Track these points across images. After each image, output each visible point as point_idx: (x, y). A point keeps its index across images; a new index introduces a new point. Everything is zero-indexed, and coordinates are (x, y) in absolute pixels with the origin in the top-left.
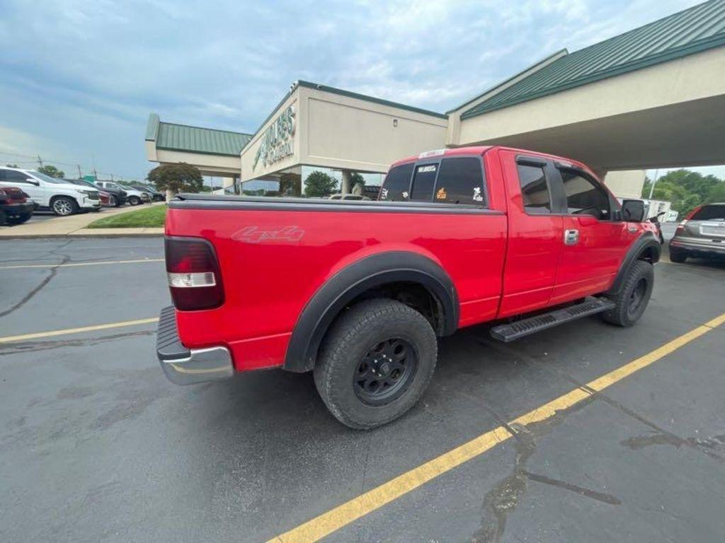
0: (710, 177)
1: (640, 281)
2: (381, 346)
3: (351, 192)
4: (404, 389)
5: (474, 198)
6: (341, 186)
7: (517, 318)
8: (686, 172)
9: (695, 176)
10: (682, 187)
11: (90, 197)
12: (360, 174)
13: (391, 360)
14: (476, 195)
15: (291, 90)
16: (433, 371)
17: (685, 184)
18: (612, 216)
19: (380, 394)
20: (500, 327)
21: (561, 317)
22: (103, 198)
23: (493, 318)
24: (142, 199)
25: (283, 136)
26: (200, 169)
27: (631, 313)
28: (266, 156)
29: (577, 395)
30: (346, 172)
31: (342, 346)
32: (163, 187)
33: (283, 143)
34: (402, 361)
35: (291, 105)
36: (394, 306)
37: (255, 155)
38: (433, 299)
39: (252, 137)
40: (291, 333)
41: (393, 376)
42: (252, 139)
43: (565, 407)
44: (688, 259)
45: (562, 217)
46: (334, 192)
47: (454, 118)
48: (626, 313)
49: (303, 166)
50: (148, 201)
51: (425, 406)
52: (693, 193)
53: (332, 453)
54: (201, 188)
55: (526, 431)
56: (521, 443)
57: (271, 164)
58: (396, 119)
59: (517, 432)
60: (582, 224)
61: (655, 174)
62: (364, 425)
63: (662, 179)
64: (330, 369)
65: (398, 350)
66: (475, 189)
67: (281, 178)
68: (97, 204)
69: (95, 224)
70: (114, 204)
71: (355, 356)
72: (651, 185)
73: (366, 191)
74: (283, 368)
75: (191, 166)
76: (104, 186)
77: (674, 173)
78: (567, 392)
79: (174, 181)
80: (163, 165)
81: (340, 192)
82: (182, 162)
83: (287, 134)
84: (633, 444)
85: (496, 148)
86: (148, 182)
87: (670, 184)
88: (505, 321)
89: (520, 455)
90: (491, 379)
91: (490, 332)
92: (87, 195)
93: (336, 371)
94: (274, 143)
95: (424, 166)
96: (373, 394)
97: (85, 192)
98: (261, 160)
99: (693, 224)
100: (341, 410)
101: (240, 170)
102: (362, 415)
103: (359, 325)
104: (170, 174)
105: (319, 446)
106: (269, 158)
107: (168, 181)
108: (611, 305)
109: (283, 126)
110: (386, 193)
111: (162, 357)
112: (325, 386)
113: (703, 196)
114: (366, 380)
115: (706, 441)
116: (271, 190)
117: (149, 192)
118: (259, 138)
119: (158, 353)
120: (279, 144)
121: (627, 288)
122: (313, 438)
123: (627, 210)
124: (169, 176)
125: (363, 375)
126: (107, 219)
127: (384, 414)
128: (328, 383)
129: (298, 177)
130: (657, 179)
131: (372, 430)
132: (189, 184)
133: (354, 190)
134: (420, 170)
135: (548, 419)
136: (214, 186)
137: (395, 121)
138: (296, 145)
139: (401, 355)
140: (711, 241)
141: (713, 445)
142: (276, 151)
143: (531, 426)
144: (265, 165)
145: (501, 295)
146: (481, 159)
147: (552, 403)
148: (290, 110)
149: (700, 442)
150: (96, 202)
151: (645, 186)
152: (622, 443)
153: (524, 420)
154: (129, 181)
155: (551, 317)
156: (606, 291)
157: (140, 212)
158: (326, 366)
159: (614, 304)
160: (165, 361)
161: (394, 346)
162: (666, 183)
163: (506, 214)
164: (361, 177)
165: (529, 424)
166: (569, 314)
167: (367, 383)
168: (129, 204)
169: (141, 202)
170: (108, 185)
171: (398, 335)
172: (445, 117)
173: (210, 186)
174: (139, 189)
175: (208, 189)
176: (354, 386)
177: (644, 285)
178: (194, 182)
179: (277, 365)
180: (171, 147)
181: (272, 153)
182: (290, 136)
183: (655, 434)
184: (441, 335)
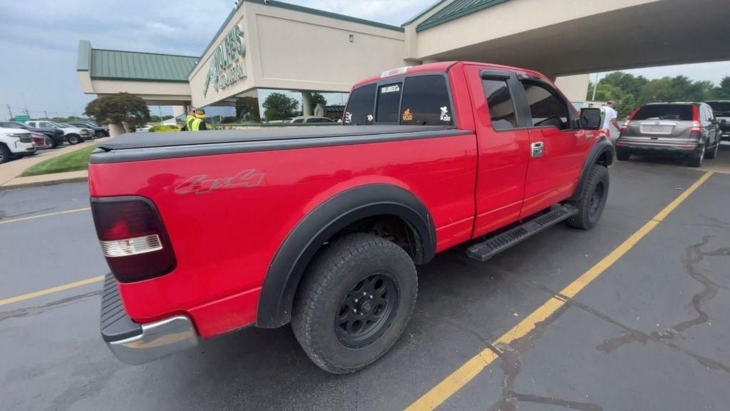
0: (640, 77)
1: (598, 185)
2: (360, 285)
3: (313, 114)
4: (387, 324)
5: (442, 119)
6: (302, 107)
7: (491, 235)
8: (621, 74)
9: (628, 77)
10: (618, 88)
11: (22, 141)
12: (321, 94)
13: (372, 297)
14: (443, 114)
15: (236, 6)
16: (415, 301)
17: (621, 85)
18: (571, 124)
19: (363, 333)
20: (475, 246)
21: (532, 229)
22: (37, 140)
23: (468, 238)
24: (81, 136)
25: (233, 57)
26: (144, 98)
27: (591, 216)
28: (217, 80)
29: (553, 305)
30: (306, 93)
31: (319, 292)
32: (104, 122)
33: (234, 65)
34: (383, 296)
35: (238, 23)
36: (371, 242)
37: (205, 80)
38: (408, 228)
39: (200, 59)
40: (260, 288)
41: (375, 311)
42: (199, 62)
43: (543, 319)
44: (632, 157)
45: (528, 130)
46: (296, 115)
47: (410, 30)
48: (587, 217)
49: (258, 90)
50: (89, 139)
51: (410, 337)
52: (628, 93)
53: (318, 405)
54: (148, 119)
55: (510, 349)
56: (507, 364)
57: (224, 88)
58: (351, 33)
59: (502, 352)
60: (545, 135)
61: (596, 78)
62: (350, 370)
63: (602, 82)
64: (308, 318)
65: (378, 285)
66: (442, 108)
67: (237, 103)
68: (32, 147)
69: (30, 171)
70: (51, 145)
71: (333, 301)
72: (593, 88)
73: (328, 111)
74: (256, 325)
75: (134, 95)
76: (38, 126)
77: (611, 75)
78: (542, 303)
79: (116, 114)
80: (101, 97)
81: (302, 114)
82: (123, 92)
83: (237, 54)
84: (607, 347)
85: (460, 63)
86: (86, 117)
87: (608, 85)
88: (480, 240)
89: (507, 376)
90: (470, 299)
91: (467, 253)
92: (18, 139)
93: (316, 320)
94: (225, 66)
95: (386, 86)
96: (357, 334)
97: (16, 135)
98: (212, 85)
99: (634, 124)
100: (324, 359)
101: (190, 96)
102: (348, 359)
103: (335, 268)
104: (110, 106)
105: (304, 399)
106: (220, 82)
107: (109, 114)
108: (576, 211)
109: (232, 46)
110: (350, 117)
111: (108, 339)
112: (305, 337)
113: (636, 95)
114: (348, 321)
115: (666, 334)
116: (228, 116)
117: (89, 127)
118: (207, 60)
119: (102, 334)
120: (229, 67)
121: (588, 193)
122: (298, 391)
123: (585, 118)
124: (109, 109)
125: (344, 318)
126: (43, 164)
127: (370, 353)
128: (307, 334)
129: (255, 101)
130: (598, 81)
131: (358, 371)
132: (134, 116)
133: (316, 111)
134: (384, 90)
135: (529, 334)
136: (163, 115)
137: (351, 36)
138: (248, 66)
139: (382, 290)
140: (649, 138)
141: (671, 336)
142: (227, 75)
143: (514, 343)
144: (217, 90)
145: (475, 216)
146: (446, 75)
147: (530, 317)
148: (237, 28)
149: (661, 335)
150: (30, 145)
151: (589, 89)
152: (597, 348)
153: (507, 338)
154: (66, 117)
155: (522, 229)
156: (569, 198)
157: (81, 152)
158: (304, 316)
159: (577, 210)
160: (112, 343)
161: (374, 281)
162: (605, 85)
163: (475, 133)
164: (321, 97)
165: (512, 342)
166: (538, 225)
167: (349, 325)
168: (67, 143)
169: (81, 140)
170: (42, 125)
171: (377, 271)
172: (401, 30)
173: (159, 116)
174: (78, 126)
175: (158, 119)
176: (335, 331)
177: (601, 188)
178: (139, 113)
179: (249, 324)
180: (108, 76)
181: (223, 77)
182: (240, 57)
183: (624, 334)
184: (420, 263)
